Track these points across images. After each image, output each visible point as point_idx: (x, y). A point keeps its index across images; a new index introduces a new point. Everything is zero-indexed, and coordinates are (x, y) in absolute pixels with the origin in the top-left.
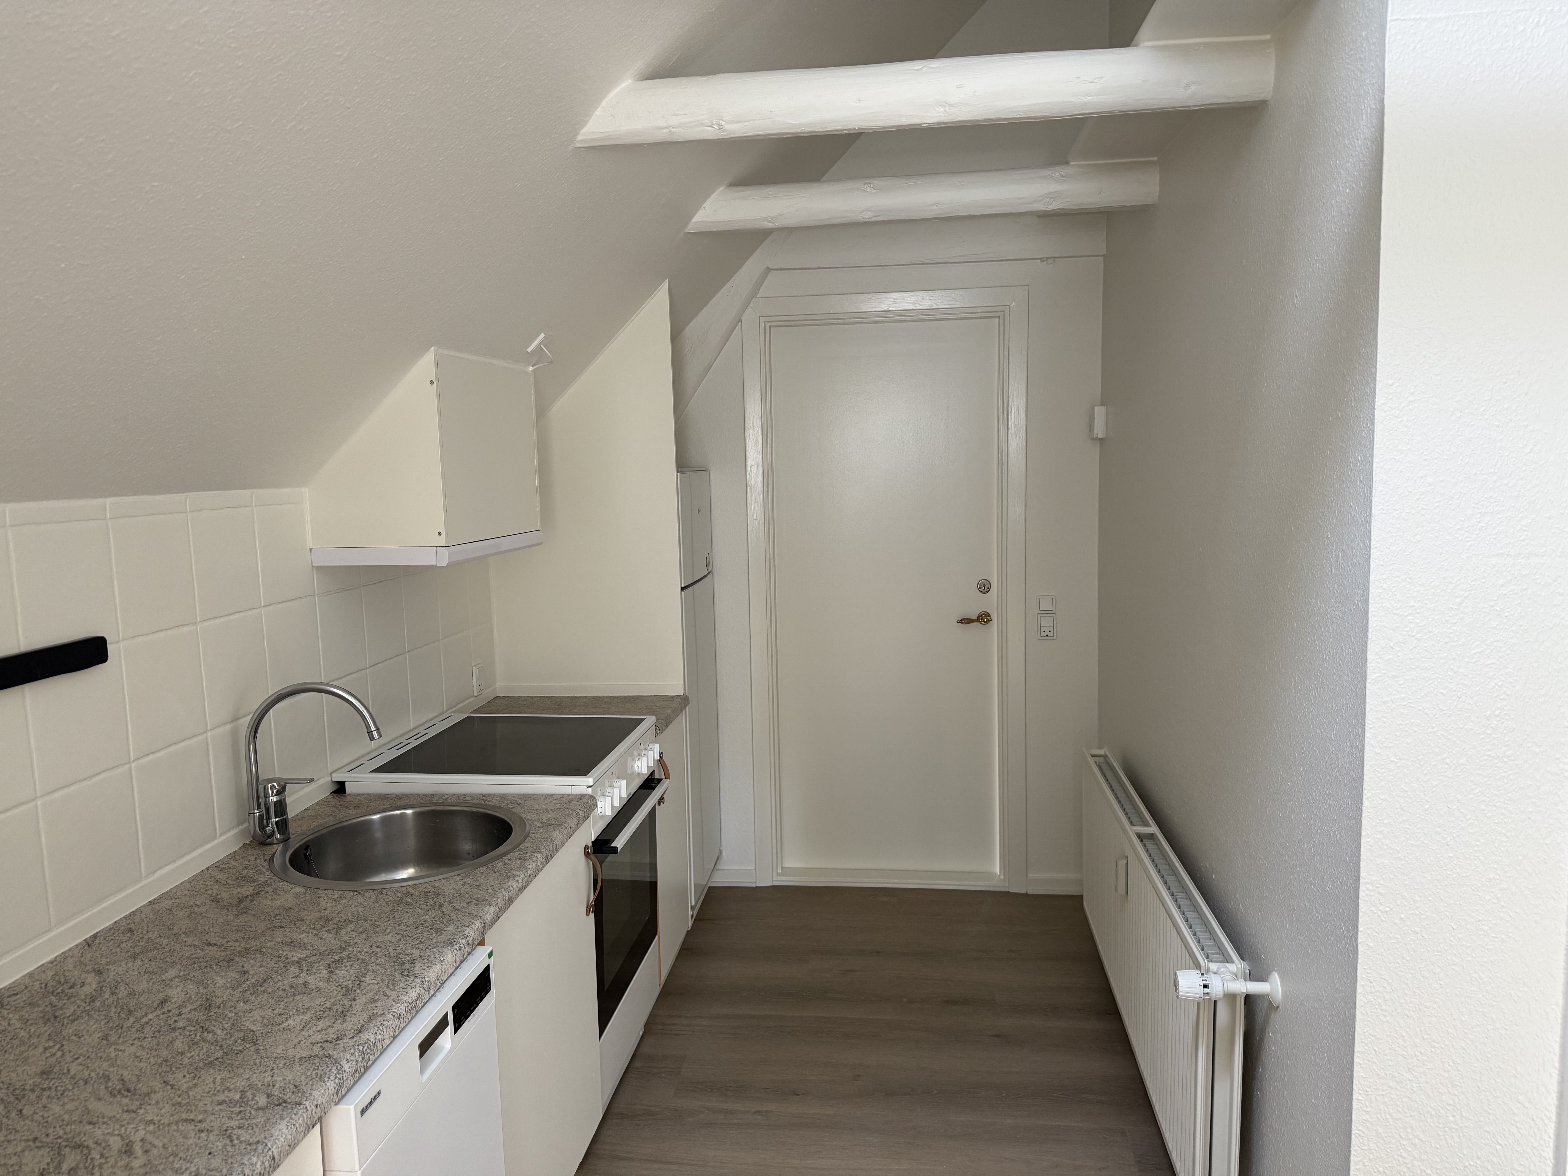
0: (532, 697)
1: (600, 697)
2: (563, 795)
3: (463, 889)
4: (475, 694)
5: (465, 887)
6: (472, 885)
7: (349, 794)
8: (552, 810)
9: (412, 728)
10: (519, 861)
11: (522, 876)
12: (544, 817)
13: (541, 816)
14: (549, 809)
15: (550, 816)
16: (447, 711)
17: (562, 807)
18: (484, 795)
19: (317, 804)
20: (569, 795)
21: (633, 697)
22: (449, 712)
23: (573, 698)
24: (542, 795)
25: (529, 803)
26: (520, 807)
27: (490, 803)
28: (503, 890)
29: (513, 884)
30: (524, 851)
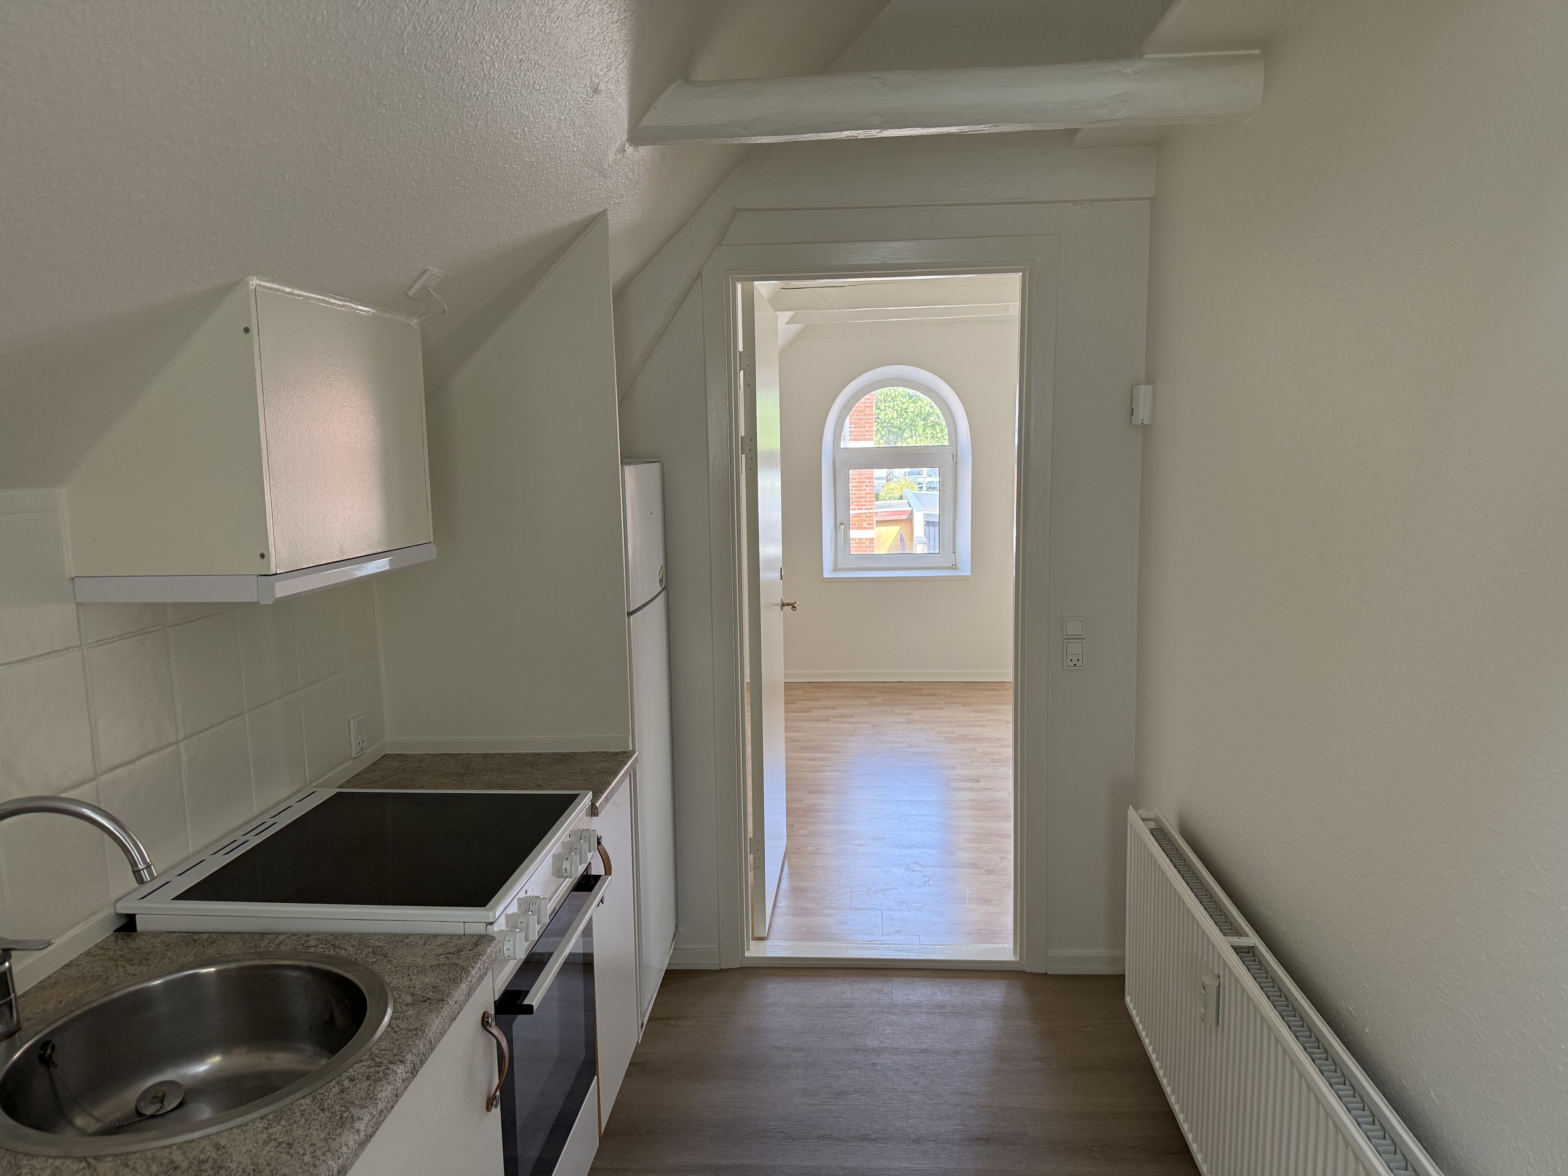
0: (432, 755)
1: (521, 755)
2: (452, 936)
3: (265, 1152)
4: (354, 756)
5: (268, 1148)
6: (280, 1143)
7: (141, 933)
8: (431, 967)
9: (255, 814)
10: (367, 1083)
11: (367, 1118)
12: (418, 983)
13: (413, 981)
14: (427, 965)
15: (427, 980)
16: (310, 784)
17: (447, 962)
18: (336, 936)
19: (88, 953)
20: (459, 936)
21: (565, 755)
22: (314, 784)
23: (486, 756)
24: (421, 935)
25: (400, 953)
26: (385, 960)
27: (343, 952)
28: (329, 1155)
29: (350, 1139)
30: (378, 1060)
